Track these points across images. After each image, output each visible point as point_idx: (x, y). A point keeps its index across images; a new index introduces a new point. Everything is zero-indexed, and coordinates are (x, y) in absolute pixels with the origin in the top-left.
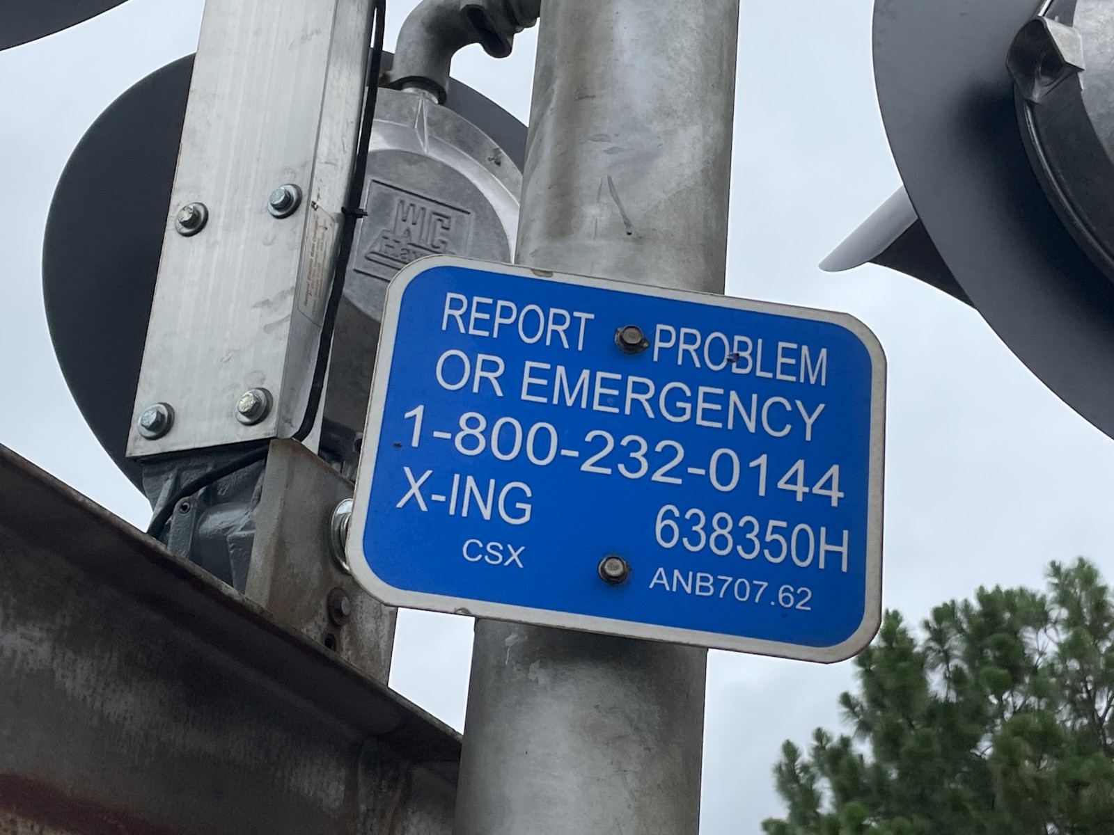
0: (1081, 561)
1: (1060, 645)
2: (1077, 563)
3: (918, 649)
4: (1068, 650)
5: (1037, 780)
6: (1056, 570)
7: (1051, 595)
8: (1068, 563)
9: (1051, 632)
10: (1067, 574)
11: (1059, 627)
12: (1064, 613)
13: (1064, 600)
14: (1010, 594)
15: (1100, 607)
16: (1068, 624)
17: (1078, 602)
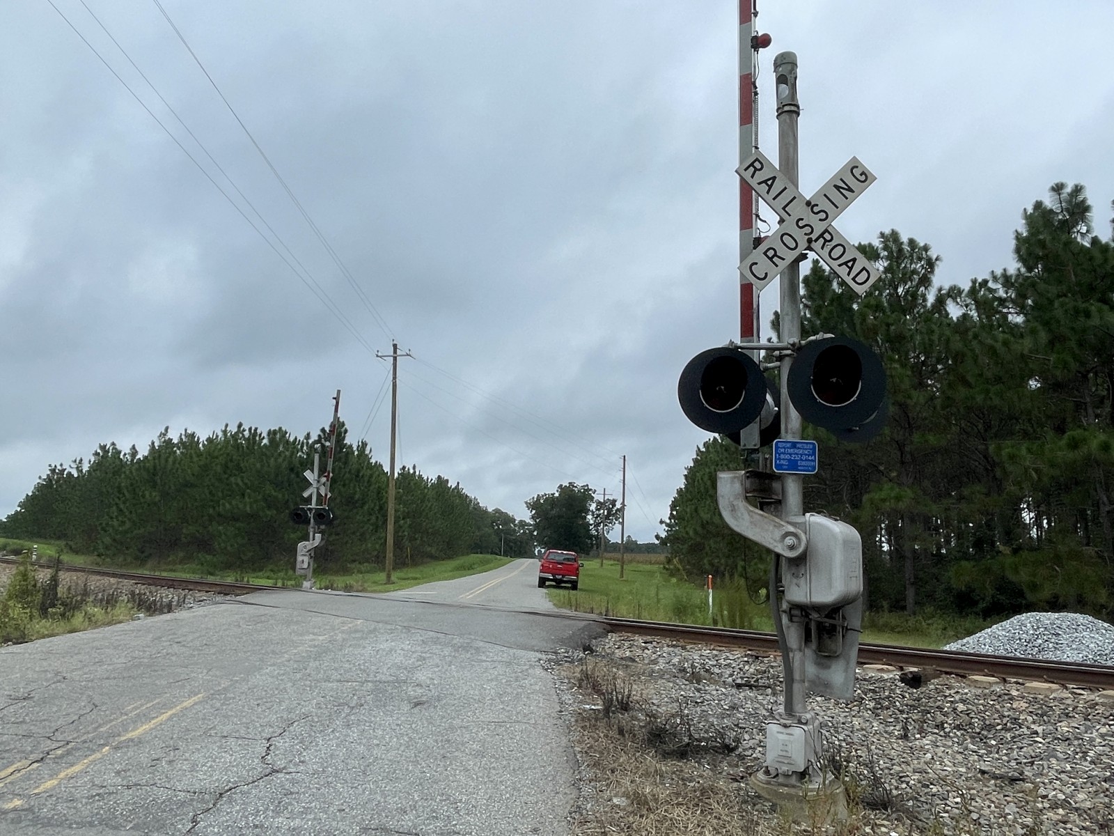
0: (893, 230)
1: (885, 268)
2: (891, 231)
3: (826, 273)
4: (887, 270)
6: (882, 235)
7: (881, 246)
8: (887, 231)
9: (881, 262)
10: (887, 236)
11: (884, 260)
12: (886, 253)
13: (885, 248)
14: (865, 246)
15: (900, 250)
16: (887, 258)
17: (892, 248)
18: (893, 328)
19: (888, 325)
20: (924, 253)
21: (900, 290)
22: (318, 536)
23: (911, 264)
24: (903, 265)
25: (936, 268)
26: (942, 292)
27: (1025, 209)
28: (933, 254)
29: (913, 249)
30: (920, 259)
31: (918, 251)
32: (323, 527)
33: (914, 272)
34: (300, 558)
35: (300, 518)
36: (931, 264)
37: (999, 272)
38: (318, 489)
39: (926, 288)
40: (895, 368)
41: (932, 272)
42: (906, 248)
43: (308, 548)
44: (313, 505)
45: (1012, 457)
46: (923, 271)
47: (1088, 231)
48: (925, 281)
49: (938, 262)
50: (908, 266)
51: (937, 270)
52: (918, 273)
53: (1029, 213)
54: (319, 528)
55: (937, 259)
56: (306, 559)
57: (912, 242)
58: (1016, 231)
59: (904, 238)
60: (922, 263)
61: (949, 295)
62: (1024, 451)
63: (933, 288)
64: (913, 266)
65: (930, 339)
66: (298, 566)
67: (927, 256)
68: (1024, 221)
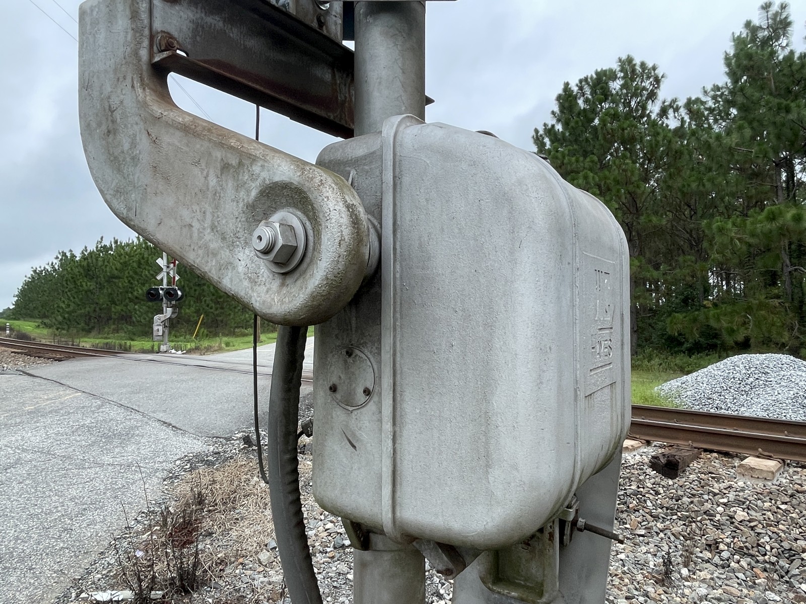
0: (629, 56)
1: (620, 85)
3: (574, 93)
4: (623, 86)
5: (611, 129)
6: (620, 60)
7: (618, 69)
8: (624, 57)
9: (618, 81)
10: (624, 61)
11: (620, 80)
12: (622, 75)
13: (621, 71)
14: (605, 71)
15: (633, 71)
16: (623, 78)
17: (627, 70)
18: (626, 131)
19: (623, 130)
20: (652, 71)
21: (633, 103)
22: (170, 310)
23: (642, 82)
24: (636, 83)
25: (661, 83)
26: (665, 104)
27: (733, 33)
28: (659, 72)
29: (644, 71)
30: (648, 78)
31: (648, 72)
32: (173, 302)
33: (644, 88)
34: (155, 328)
35: (153, 296)
36: (657, 80)
37: (709, 87)
38: (168, 273)
39: (653, 101)
40: (627, 164)
41: (658, 87)
42: (638, 69)
43: (163, 319)
44: (165, 286)
45: (721, 230)
46: (651, 87)
47: (787, 45)
48: (652, 95)
49: (663, 79)
50: (640, 84)
51: (662, 86)
52: (647, 90)
53: (736, 36)
54: (171, 304)
55: (662, 77)
56: (161, 328)
57: (643, 65)
58: (726, 52)
59: (637, 61)
60: (651, 80)
61: (671, 106)
62: (730, 225)
63: (659, 100)
64: (643, 84)
65: (656, 140)
66: (155, 334)
67: (655, 74)
68: (733, 44)
